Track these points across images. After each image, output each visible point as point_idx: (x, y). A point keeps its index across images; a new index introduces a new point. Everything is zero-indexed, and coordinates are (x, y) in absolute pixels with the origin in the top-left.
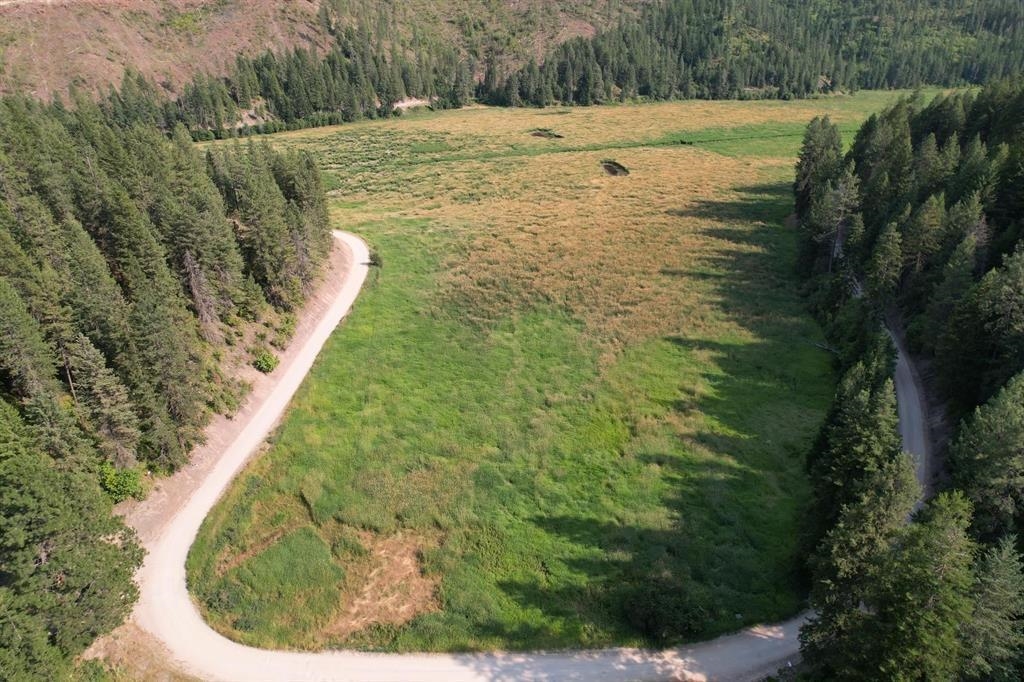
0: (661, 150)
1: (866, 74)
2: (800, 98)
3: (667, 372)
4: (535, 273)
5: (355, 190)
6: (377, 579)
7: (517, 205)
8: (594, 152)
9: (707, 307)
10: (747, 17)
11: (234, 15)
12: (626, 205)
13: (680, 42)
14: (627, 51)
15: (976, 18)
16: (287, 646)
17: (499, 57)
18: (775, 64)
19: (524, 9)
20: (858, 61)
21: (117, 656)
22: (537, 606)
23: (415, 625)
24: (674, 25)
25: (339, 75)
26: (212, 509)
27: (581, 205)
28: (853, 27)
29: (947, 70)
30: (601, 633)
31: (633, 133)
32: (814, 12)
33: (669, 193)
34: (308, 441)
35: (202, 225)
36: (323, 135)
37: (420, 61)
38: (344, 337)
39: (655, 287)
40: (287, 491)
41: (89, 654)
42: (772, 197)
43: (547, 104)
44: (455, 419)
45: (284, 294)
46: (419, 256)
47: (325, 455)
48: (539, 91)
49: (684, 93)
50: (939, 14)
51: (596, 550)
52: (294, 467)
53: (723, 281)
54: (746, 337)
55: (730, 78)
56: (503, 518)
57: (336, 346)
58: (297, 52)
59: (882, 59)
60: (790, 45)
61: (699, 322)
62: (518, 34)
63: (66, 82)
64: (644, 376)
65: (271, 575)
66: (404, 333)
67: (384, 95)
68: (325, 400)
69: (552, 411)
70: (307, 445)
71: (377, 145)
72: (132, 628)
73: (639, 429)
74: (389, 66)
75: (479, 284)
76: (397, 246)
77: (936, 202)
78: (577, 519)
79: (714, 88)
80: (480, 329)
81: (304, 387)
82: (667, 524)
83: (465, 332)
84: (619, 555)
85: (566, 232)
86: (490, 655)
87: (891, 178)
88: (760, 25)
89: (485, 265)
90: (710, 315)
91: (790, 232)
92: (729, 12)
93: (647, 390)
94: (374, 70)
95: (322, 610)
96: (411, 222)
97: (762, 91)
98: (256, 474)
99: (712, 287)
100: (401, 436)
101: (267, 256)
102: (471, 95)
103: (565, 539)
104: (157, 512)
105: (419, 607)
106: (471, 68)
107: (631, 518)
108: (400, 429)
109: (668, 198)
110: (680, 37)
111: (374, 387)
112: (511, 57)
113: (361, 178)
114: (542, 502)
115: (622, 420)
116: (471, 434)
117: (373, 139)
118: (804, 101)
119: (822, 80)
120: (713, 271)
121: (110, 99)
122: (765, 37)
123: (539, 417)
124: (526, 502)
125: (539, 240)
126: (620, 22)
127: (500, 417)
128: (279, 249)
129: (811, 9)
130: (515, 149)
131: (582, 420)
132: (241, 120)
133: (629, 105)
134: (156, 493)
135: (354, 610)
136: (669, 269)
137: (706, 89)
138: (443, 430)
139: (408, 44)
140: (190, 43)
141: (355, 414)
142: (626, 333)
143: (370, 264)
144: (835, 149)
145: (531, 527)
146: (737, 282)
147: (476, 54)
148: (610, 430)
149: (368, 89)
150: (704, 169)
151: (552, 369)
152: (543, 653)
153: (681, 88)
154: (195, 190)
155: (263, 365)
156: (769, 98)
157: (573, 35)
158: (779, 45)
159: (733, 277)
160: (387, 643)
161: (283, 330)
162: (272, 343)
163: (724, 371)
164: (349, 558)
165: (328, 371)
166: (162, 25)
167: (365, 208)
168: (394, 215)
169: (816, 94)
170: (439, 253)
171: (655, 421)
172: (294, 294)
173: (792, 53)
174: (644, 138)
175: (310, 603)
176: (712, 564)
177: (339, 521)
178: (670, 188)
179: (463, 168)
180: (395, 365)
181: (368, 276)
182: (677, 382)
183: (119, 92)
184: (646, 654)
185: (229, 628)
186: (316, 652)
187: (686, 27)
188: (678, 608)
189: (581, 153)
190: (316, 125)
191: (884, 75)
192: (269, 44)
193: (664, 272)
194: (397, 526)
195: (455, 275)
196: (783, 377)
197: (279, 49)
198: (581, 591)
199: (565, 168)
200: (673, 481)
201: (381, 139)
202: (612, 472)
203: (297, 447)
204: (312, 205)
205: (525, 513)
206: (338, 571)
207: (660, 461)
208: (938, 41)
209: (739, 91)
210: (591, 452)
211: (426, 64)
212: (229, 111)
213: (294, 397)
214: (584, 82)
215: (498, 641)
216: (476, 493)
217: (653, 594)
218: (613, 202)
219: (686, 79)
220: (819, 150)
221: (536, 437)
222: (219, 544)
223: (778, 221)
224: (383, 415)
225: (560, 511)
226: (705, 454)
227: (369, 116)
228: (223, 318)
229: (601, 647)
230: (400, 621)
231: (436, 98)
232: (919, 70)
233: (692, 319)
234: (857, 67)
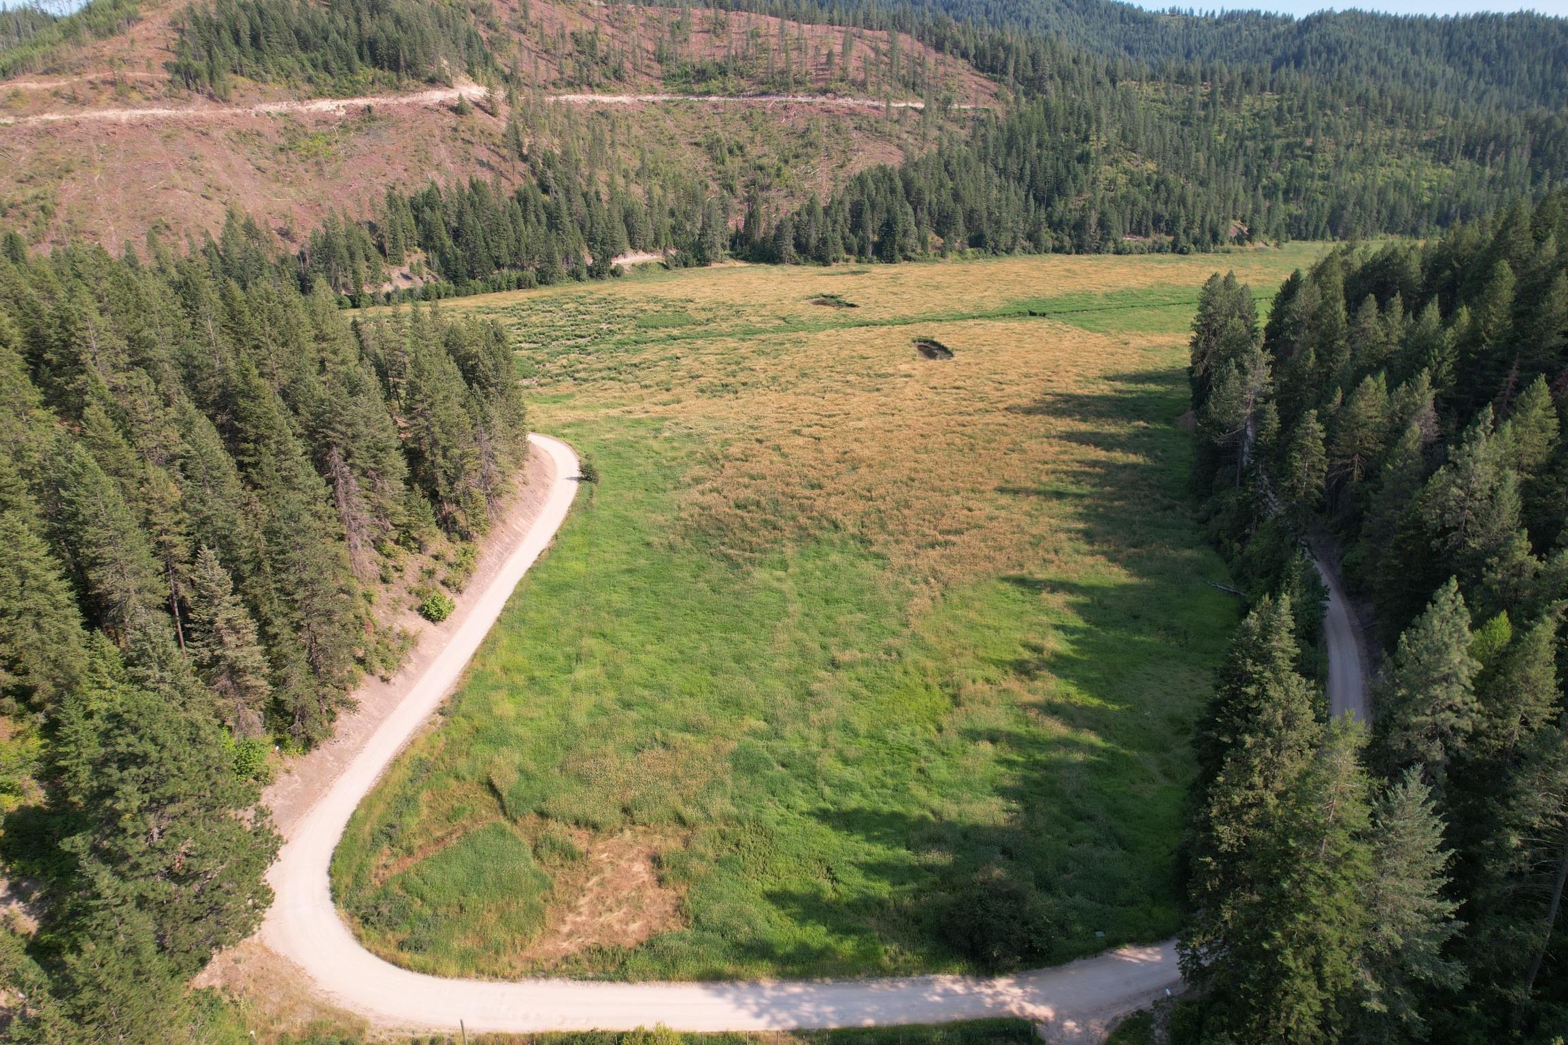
0: (999, 325)
1: (1298, 219)
2: (1205, 251)
3: (1005, 623)
4: (817, 491)
5: (556, 378)
6: (596, 889)
7: (792, 399)
8: (904, 327)
9: (1063, 536)
10: (1124, 138)
11: (385, 135)
12: (949, 400)
13: (1027, 172)
14: (950, 184)
15: (1451, 142)
16: (473, 973)
17: (765, 194)
18: (1166, 203)
19: (802, 125)
20: (1286, 201)
21: (240, 985)
22: (819, 922)
23: (651, 945)
24: (1018, 149)
25: (534, 219)
26: (363, 800)
27: (883, 399)
28: (1277, 153)
29: (1415, 214)
30: (909, 956)
31: (960, 300)
32: (1220, 132)
33: (1011, 383)
34: (497, 711)
35: (354, 414)
36: (509, 304)
37: (650, 198)
38: (545, 576)
39: (989, 510)
40: (468, 777)
41: (202, 980)
42: (1160, 388)
43: (835, 260)
44: (704, 684)
45: (460, 516)
46: (650, 468)
47: (521, 730)
48: (823, 241)
49: (1035, 245)
50: (1399, 136)
51: (903, 852)
52: (479, 747)
53: (1087, 502)
54: (1117, 576)
55: (1102, 224)
56: (772, 812)
57: (534, 587)
58: (473, 186)
59: (1321, 198)
60: (1187, 177)
61: (1052, 556)
62: (792, 161)
63: (144, 228)
64: (972, 628)
65: (449, 883)
66: (630, 571)
67: (598, 246)
68: (520, 659)
69: (841, 674)
70: (495, 718)
71: (587, 317)
72: (258, 951)
73: (963, 697)
74: (606, 206)
75: (738, 507)
76: (619, 455)
77: (1375, 385)
78: (876, 813)
79: (1079, 236)
80: (738, 566)
81: (489, 644)
82: (1002, 819)
83: (718, 569)
84: (935, 857)
85: (862, 436)
86: (754, 983)
87: (1318, 356)
88: (1143, 149)
89: (746, 480)
90: (1067, 546)
91: (1185, 435)
92: (1098, 131)
93: (976, 646)
94: (584, 211)
95: (520, 929)
96: (639, 422)
97: (1149, 241)
98: (424, 755)
99: (1070, 509)
100: (628, 706)
101: (440, 460)
102: (724, 247)
103: (858, 837)
104: (288, 803)
105: (656, 924)
106: (725, 209)
107: (951, 811)
108: (626, 697)
109: (1009, 390)
110: (1028, 166)
111: (589, 642)
112: (783, 193)
113: (565, 362)
114: (827, 791)
115: (941, 686)
116: (726, 703)
117: (582, 308)
118: (1209, 255)
119: (1234, 227)
120: (1073, 489)
121: (204, 252)
122: (1151, 166)
123: (823, 682)
124: (804, 791)
125: (823, 447)
126: (940, 145)
127: (769, 681)
128: (457, 452)
129: (1216, 127)
130: (788, 323)
131: (884, 686)
132: (390, 280)
133: (955, 262)
134: (285, 777)
135: (565, 929)
136: (1010, 486)
137: (1067, 239)
138: (687, 699)
139: (632, 175)
140: (320, 174)
141: (563, 677)
142: (947, 570)
143: (580, 479)
144: (1242, 317)
145: (812, 823)
146: (1106, 503)
147: (731, 189)
148: (923, 700)
149: (574, 238)
150: (1062, 350)
151: (841, 619)
152: (828, 980)
153: (1029, 237)
154: (343, 368)
155: (433, 611)
156: (1159, 251)
157: (872, 163)
158: (1171, 177)
159: (1102, 496)
160: (612, 969)
161: (460, 565)
162: (443, 583)
163: (1087, 621)
164: (558, 862)
165: (523, 621)
166: (281, 150)
167: (572, 402)
168: (614, 412)
169: (1227, 245)
170: (680, 465)
171: (987, 687)
172: (474, 516)
173: (1191, 188)
174: (976, 307)
175: (504, 918)
176: (1065, 870)
177: (543, 815)
178: (1013, 375)
179: (712, 349)
180: (618, 614)
181: (579, 494)
182: (1018, 636)
183: (217, 242)
184: (970, 982)
185: (393, 950)
186: (514, 980)
187: (1035, 152)
188: (1015, 918)
189: (885, 329)
190: (499, 289)
191: (1325, 219)
192: (433, 175)
193: (1002, 490)
194: (624, 822)
195: (703, 493)
196: (1169, 629)
197: (448, 182)
198: (881, 904)
199: (861, 349)
200: (1010, 764)
201: (593, 308)
202: (925, 753)
203: (480, 720)
204: (501, 393)
205: (804, 805)
206: (543, 879)
207: (993, 737)
208: (1400, 174)
209: (1115, 241)
210: (896, 726)
211: (660, 203)
212: (375, 269)
213: (475, 655)
214: (888, 228)
215: (766, 965)
216: (734, 780)
217: (980, 900)
218: (930, 395)
219: (1037, 225)
220: (1219, 318)
221: (819, 707)
222: (375, 844)
223: (1168, 421)
224: (603, 679)
225: (853, 802)
226: (1056, 728)
227: (576, 276)
228: (378, 545)
229: (908, 974)
230: (629, 942)
231: (673, 252)
232: (1374, 214)
233: (1041, 553)
234: (1283, 210)
